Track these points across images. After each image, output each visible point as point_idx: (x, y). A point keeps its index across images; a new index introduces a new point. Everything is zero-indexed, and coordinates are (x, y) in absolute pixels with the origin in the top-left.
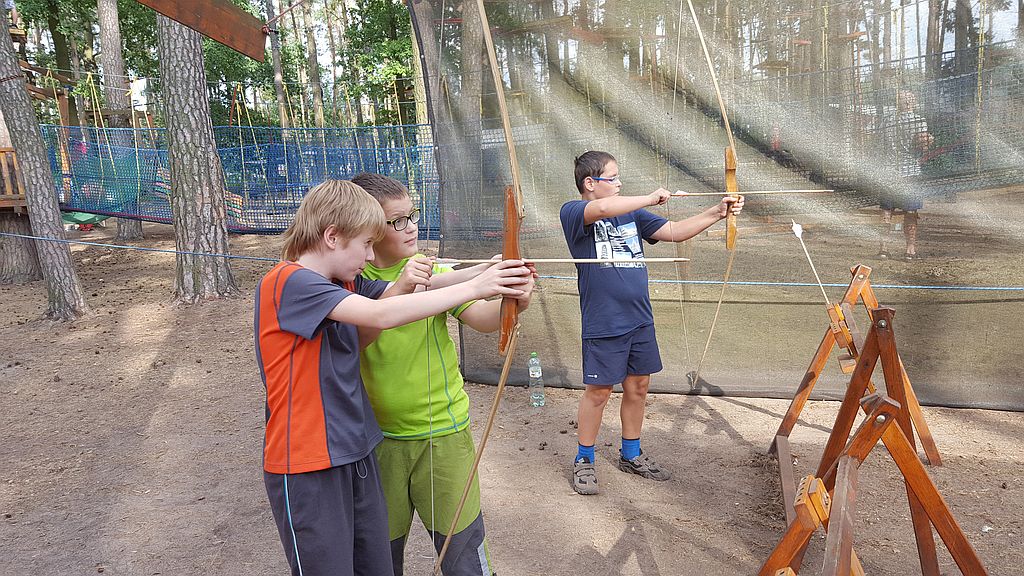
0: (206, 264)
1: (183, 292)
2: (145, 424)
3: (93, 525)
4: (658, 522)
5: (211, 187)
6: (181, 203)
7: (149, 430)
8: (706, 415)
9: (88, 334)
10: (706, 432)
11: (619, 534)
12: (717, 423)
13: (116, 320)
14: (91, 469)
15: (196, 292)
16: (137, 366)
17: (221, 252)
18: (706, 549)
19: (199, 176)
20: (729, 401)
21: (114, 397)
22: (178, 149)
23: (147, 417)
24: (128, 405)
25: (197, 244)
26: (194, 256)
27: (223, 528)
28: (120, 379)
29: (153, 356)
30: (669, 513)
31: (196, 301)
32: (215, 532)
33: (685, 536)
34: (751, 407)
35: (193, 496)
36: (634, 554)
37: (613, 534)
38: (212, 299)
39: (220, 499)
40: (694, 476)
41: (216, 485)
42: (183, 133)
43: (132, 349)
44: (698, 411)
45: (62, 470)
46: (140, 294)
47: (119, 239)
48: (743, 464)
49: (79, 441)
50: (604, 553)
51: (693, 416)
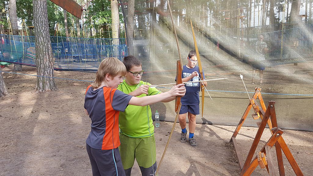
0: (47, 80)
1: (39, 89)
2: (33, 131)
3: (20, 164)
4: (199, 163)
5: (49, 56)
6: (39, 60)
7: (34, 133)
8: (209, 131)
9: (9, 101)
10: (209, 136)
11: (188, 167)
12: (212, 133)
13: (17, 97)
14: (16, 145)
15: (43, 89)
16: (27, 112)
17: (52, 76)
18: (215, 171)
19: (45, 52)
20: (215, 126)
21: (20, 122)
22: (39, 43)
23: (33, 129)
24: (25, 125)
25: (44, 74)
26: (43, 77)
27: (63, 165)
28: (22, 116)
29: (31, 109)
30: (202, 160)
31: (43, 91)
32: (61, 166)
33: (209, 168)
34: (221, 128)
35: (52, 155)
36: (194, 173)
37: (187, 167)
38: (48, 91)
39: (61, 156)
40: (208, 149)
41: (59, 151)
42: (40, 38)
43: (24, 107)
44: (206, 129)
45: (7, 146)
46: (24, 89)
47: (14, 70)
48: (222, 146)
49: (11, 137)
50: (185, 173)
51: (205, 131)
